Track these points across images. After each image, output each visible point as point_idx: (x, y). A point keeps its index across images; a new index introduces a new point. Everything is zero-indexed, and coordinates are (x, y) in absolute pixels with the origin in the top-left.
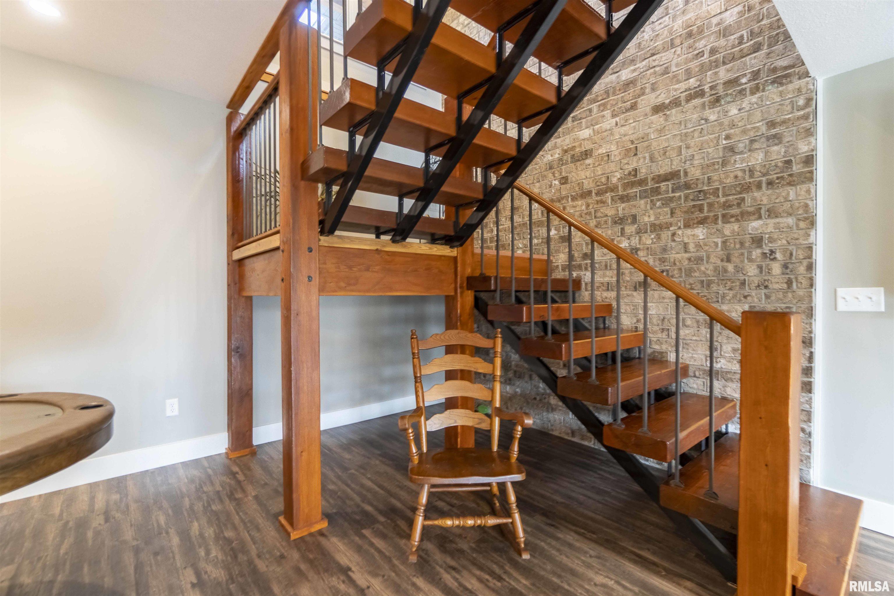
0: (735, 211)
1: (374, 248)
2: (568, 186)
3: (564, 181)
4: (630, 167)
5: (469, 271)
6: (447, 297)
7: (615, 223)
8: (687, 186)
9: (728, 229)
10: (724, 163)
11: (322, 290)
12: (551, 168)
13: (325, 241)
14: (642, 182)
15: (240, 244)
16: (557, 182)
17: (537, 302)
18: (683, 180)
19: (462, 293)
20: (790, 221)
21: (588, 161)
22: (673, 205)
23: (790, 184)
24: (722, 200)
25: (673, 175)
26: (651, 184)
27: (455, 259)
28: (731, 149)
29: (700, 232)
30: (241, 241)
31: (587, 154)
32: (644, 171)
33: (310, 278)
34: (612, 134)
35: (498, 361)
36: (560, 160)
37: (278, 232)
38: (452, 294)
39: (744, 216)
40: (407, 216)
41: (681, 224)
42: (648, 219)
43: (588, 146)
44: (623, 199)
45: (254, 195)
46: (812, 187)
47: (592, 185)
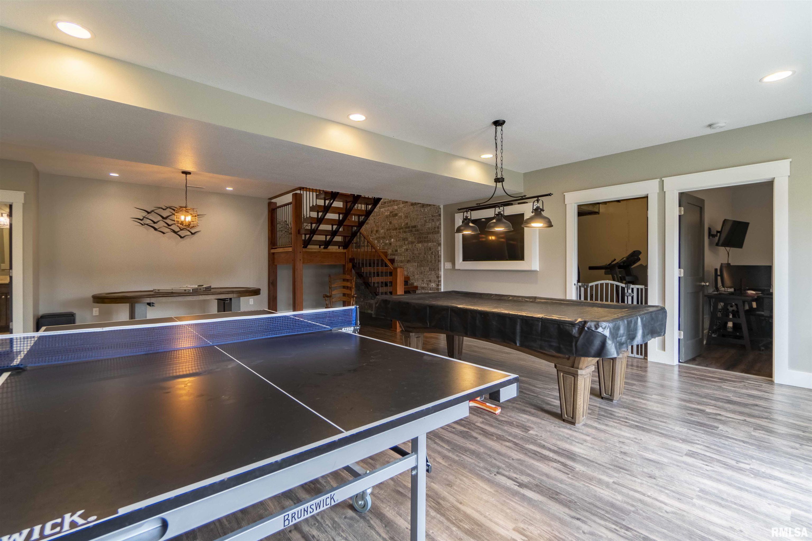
0: (426, 240)
1: (318, 251)
2: (391, 225)
3: (391, 223)
4: (406, 222)
5: (350, 256)
6: (343, 265)
7: (403, 240)
8: (418, 230)
9: (426, 244)
10: (425, 225)
11: (303, 263)
12: (387, 218)
13: (304, 250)
14: (409, 227)
15: (274, 247)
16: (388, 223)
17: (369, 267)
18: (417, 228)
19: (347, 264)
20: (435, 244)
21: (397, 217)
22: (415, 236)
23: (435, 234)
24: (424, 236)
25: (415, 227)
26: (411, 229)
27: (345, 253)
28: (426, 221)
29: (420, 245)
30: (274, 246)
31: (396, 215)
32: (409, 224)
33: (300, 260)
34: (402, 209)
35: (354, 283)
36: (390, 215)
37: (291, 247)
38: (344, 264)
39: (428, 242)
40: (328, 241)
41: (417, 242)
42: (410, 239)
43: (396, 212)
44: (405, 232)
45: (278, 230)
46: (439, 235)
47: (397, 226)
